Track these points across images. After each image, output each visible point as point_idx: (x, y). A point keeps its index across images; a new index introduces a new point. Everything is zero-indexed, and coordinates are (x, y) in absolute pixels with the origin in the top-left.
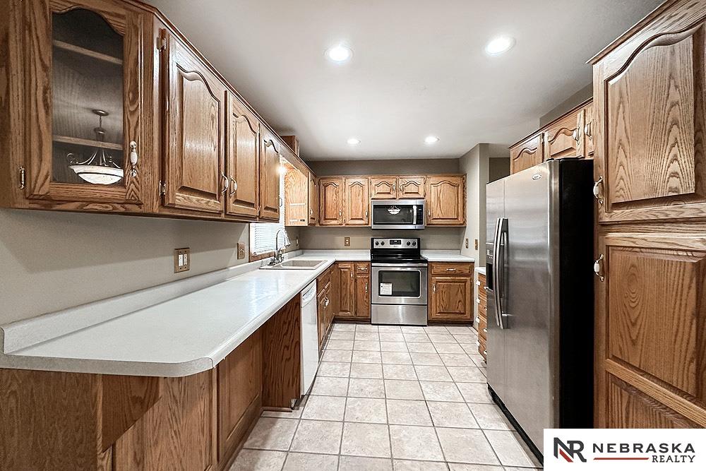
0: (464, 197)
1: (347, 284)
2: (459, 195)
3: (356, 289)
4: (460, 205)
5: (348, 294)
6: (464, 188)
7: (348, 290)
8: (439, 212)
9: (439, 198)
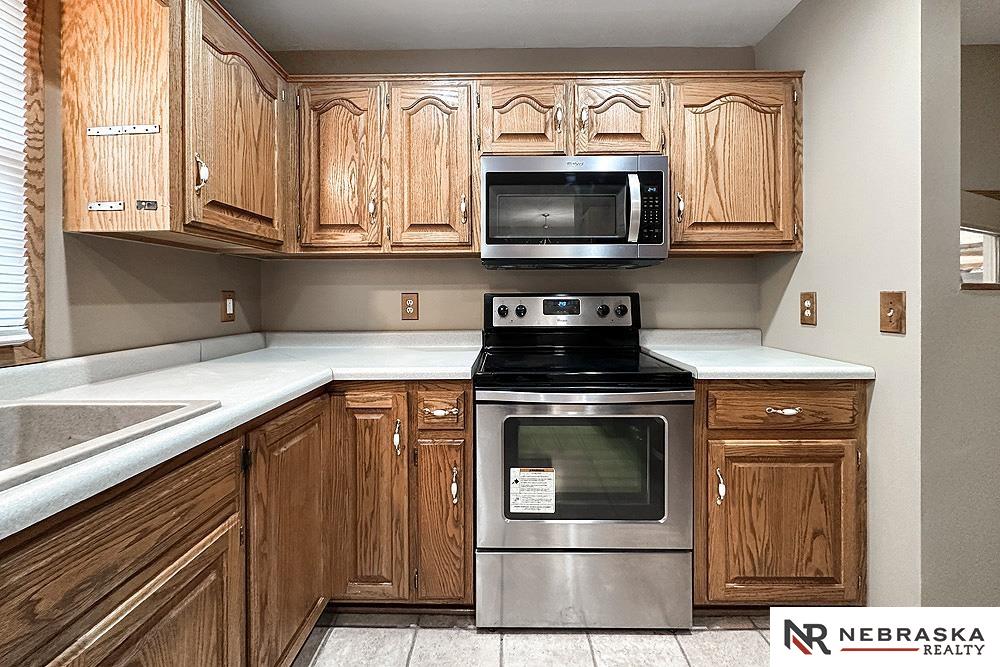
0: (795, 150)
1: (379, 475)
2: (781, 143)
3: (413, 492)
4: (784, 178)
5: (384, 511)
6: (795, 120)
7: (384, 497)
8: (711, 200)
9: (711, 154)
